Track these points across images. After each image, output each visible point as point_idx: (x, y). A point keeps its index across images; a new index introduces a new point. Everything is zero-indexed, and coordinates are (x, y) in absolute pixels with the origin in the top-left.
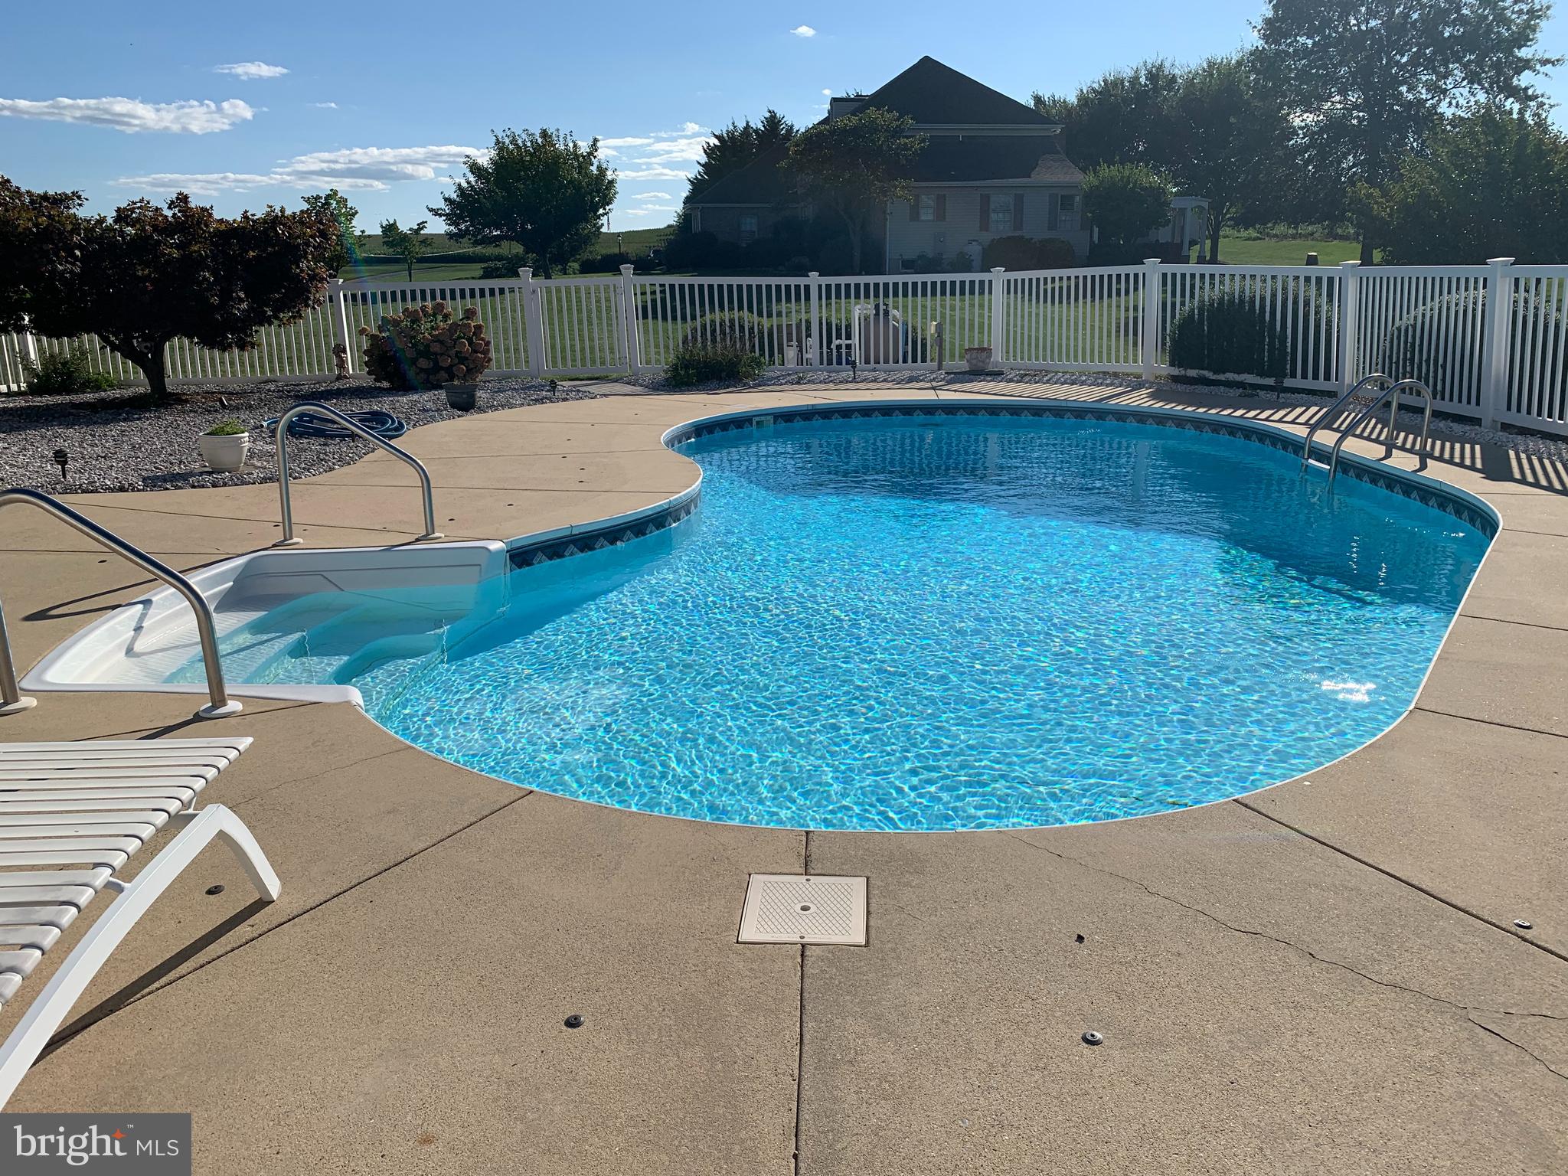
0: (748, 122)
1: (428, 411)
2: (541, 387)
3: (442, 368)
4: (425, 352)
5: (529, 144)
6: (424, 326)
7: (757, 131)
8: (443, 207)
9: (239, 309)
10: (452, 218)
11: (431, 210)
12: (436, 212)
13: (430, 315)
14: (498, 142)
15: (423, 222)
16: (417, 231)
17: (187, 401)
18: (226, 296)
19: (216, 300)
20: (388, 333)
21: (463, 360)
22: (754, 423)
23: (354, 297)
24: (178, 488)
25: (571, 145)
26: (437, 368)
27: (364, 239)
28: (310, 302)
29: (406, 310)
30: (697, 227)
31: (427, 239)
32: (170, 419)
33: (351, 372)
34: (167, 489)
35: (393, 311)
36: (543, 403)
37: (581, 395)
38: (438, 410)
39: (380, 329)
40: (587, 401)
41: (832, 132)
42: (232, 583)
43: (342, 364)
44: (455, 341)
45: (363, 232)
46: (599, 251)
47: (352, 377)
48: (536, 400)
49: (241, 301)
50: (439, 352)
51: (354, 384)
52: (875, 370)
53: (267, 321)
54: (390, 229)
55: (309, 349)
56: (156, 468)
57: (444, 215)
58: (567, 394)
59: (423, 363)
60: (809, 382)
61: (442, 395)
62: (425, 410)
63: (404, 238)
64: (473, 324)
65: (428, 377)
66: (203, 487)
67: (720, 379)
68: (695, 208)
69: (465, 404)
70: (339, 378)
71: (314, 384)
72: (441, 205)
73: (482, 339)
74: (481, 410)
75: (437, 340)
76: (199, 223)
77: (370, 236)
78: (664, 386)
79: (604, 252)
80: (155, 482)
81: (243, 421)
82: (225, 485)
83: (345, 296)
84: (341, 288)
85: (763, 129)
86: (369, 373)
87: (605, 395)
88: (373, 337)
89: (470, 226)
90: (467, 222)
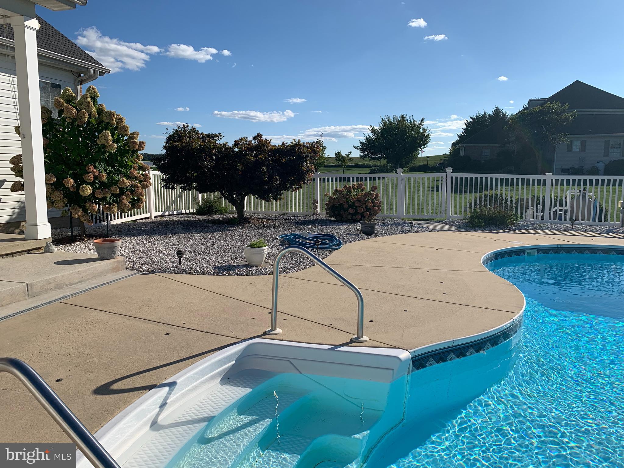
0: (485, 112)
1: (352, 235)
2: (404, 224)
3: (358, 213)
4: (352, 206)
5: (395, 121)
6: (353, 193)
7: (489, 115)
8: (359, 146)
9: (275, 184)
10: (363, 150)
11: (354, 147)
12: (356, 148)
13: (356, 189)
14: (383, 121)
15: (351, 152)
16: (348, 156)
17: (250, 222)
18: (271, 178)
19: (266, 179)
20: (336, 196)
21: (368, 209)
22: (526, 253)
23: (324, 179)
24: (229, 274)
25: (412, 121)
26: (357, 213)
27: (328, 158)
28: (306, 182)
29: (345, 187)
30: (462, 153)
31: (351, 158)
32: (241, 231)
33: (319, 212)
34: (225, 275)
35: (340, 186)
36: (406, 233)
37: (425, 230)
38: (357, 234)
39: (334, 194)
40: (427, 233)
41: (530, 114)
42: (234, 362)
43: (316, 208)
44: (366, 201)
45: (328, 155)
46: (417, 164)
47: (319, 214)
48: (403, 231)
49: (277, 180)
50: (358, 206)
51: (320, 217)
52: (581, 224)
53: (286, 189)
54: (338, 154)
55: (303, 200)
56: (224, 261)
57: (359, 149)
58: (418, 229)
59: (351, 211)
60: (546, 229)
61: (359, 226)
62: (350, 234)
63: (343, 158)
64: (374, 194)
65: (352, 217)
66: (241, 275)
67: (496, 224)
68: (462, 146)
69: (369, 232)
70: (314, 214)
71: (304, 216)
72: (359, 145)
73: (378, 200)
74: (377, 236)
75: (358, 200)
76: (264, 146)
77: (330, 157)
78: (466, 227)
79: (419, 164)
80: (220, 270)
81: (270, 235)
82: (252, 274)
83: (320, 179)
84: (319, 176)
85: (492, 114)
86: (327, 214)
87: (437, 230)
88: (330, 198)
89: (369, 153)
90: (368, 151)
